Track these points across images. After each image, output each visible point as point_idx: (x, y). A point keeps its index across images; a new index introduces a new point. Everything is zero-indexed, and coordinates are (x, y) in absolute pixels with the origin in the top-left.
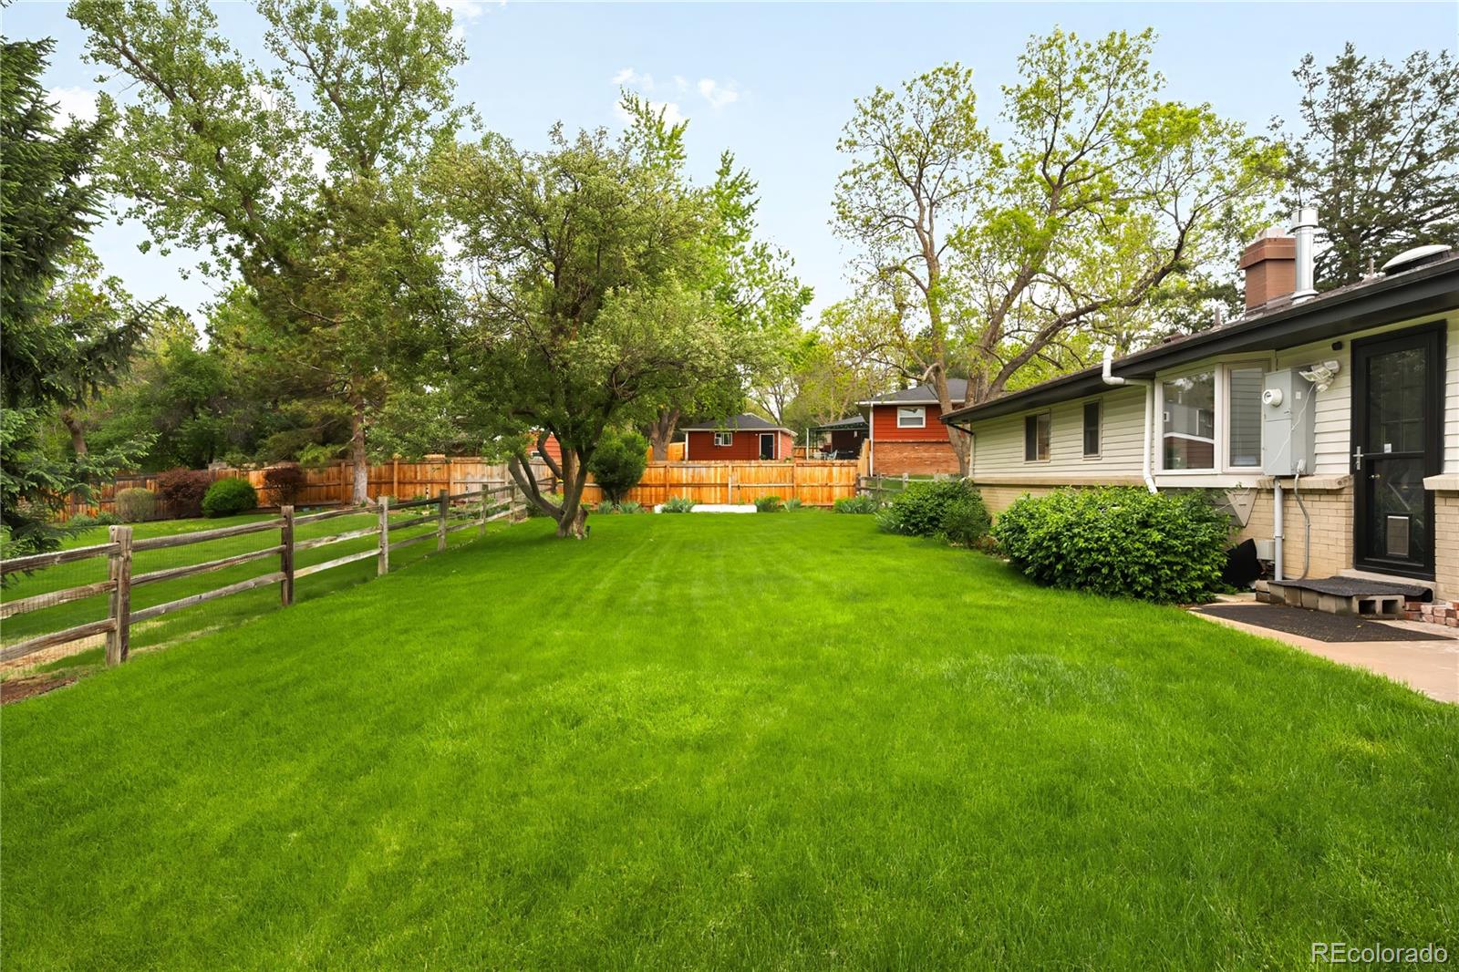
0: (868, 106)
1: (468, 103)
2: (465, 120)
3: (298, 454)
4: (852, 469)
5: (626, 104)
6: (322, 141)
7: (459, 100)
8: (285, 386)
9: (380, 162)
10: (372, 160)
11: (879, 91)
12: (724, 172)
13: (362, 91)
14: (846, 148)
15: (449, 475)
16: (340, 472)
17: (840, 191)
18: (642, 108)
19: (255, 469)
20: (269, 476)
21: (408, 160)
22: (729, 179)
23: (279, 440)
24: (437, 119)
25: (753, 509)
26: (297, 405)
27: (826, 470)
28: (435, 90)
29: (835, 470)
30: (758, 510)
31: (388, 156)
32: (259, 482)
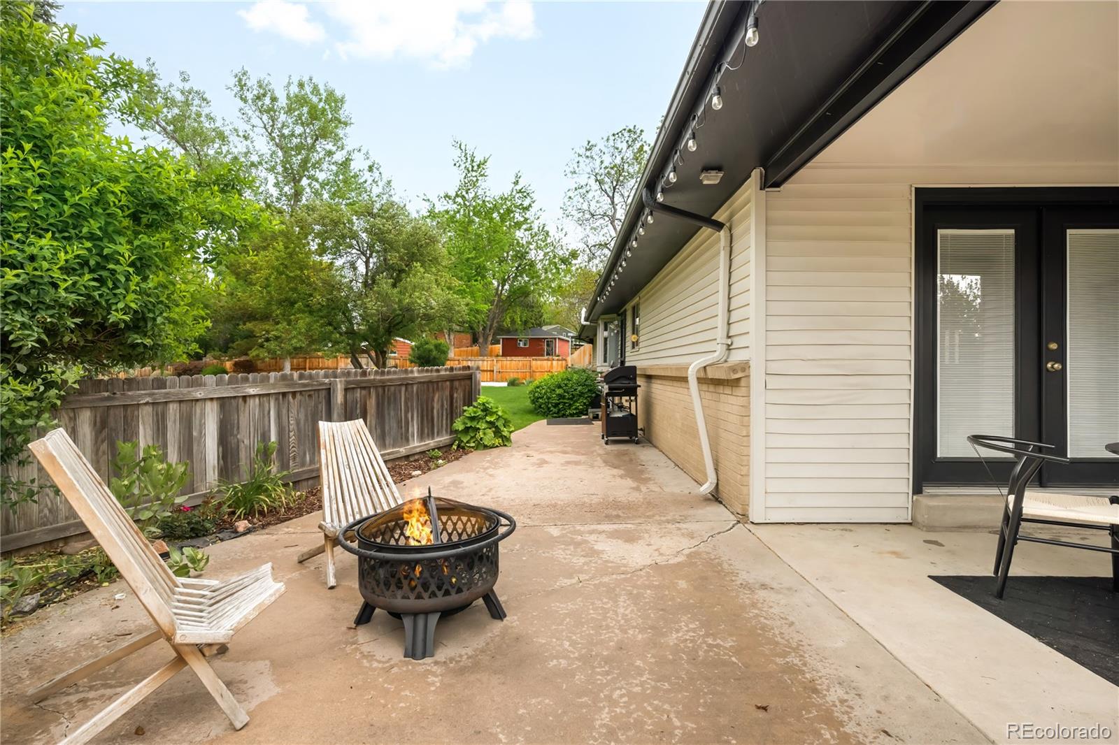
0: (582, 151)
1: (357, 147)
2: (355, 156)
3: (250, 352)
4: (564, 362)
5: (454, 143)
6: (272, 169)
7: (350, 144)
8: (243, 315)
9: (305, 182)
10: (300, 181)
11: (589, 142)
12: (516, 183)
13: (295, 140)
14: (569, 175)
15: (337, 364)
16: (276, 363)
17: (566, 199)
18: (463, 147)
19: (228, 360)
20: (236, 364)
21: (320, 180)
22: (518, 187)
23: (240, 345)
24: (339, 157)
25: (505, 384)
26: (249, 325)
27: (549, 362)
28: (337, 139)
29: (555, 362)
30: (508, 385)
31: (309, 178)
32: (231, 368)
